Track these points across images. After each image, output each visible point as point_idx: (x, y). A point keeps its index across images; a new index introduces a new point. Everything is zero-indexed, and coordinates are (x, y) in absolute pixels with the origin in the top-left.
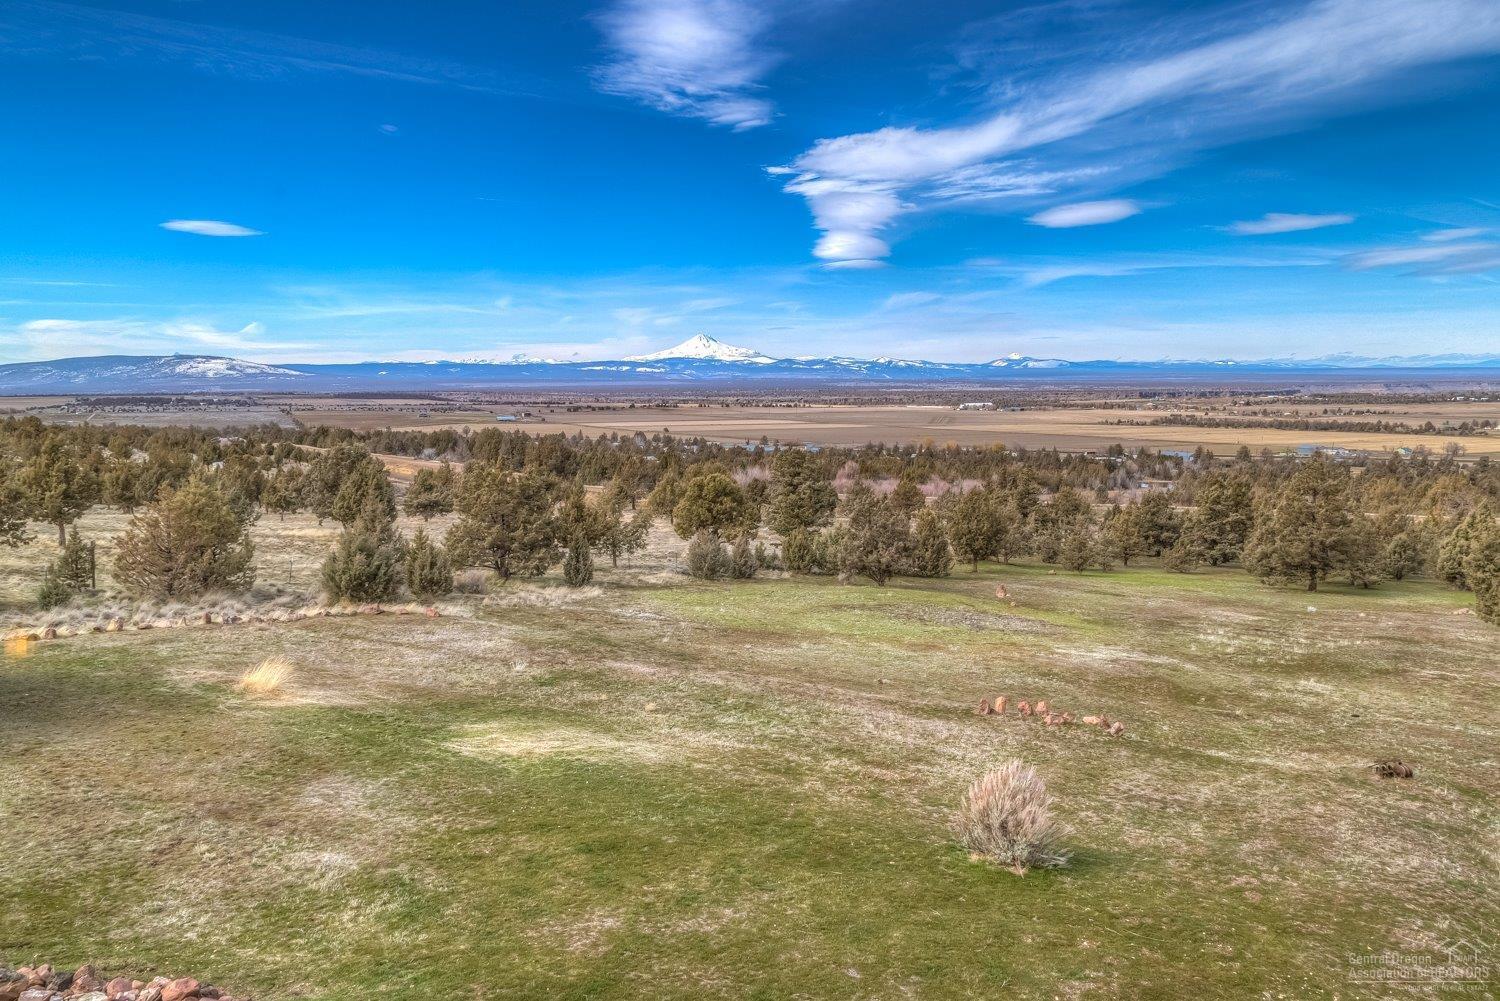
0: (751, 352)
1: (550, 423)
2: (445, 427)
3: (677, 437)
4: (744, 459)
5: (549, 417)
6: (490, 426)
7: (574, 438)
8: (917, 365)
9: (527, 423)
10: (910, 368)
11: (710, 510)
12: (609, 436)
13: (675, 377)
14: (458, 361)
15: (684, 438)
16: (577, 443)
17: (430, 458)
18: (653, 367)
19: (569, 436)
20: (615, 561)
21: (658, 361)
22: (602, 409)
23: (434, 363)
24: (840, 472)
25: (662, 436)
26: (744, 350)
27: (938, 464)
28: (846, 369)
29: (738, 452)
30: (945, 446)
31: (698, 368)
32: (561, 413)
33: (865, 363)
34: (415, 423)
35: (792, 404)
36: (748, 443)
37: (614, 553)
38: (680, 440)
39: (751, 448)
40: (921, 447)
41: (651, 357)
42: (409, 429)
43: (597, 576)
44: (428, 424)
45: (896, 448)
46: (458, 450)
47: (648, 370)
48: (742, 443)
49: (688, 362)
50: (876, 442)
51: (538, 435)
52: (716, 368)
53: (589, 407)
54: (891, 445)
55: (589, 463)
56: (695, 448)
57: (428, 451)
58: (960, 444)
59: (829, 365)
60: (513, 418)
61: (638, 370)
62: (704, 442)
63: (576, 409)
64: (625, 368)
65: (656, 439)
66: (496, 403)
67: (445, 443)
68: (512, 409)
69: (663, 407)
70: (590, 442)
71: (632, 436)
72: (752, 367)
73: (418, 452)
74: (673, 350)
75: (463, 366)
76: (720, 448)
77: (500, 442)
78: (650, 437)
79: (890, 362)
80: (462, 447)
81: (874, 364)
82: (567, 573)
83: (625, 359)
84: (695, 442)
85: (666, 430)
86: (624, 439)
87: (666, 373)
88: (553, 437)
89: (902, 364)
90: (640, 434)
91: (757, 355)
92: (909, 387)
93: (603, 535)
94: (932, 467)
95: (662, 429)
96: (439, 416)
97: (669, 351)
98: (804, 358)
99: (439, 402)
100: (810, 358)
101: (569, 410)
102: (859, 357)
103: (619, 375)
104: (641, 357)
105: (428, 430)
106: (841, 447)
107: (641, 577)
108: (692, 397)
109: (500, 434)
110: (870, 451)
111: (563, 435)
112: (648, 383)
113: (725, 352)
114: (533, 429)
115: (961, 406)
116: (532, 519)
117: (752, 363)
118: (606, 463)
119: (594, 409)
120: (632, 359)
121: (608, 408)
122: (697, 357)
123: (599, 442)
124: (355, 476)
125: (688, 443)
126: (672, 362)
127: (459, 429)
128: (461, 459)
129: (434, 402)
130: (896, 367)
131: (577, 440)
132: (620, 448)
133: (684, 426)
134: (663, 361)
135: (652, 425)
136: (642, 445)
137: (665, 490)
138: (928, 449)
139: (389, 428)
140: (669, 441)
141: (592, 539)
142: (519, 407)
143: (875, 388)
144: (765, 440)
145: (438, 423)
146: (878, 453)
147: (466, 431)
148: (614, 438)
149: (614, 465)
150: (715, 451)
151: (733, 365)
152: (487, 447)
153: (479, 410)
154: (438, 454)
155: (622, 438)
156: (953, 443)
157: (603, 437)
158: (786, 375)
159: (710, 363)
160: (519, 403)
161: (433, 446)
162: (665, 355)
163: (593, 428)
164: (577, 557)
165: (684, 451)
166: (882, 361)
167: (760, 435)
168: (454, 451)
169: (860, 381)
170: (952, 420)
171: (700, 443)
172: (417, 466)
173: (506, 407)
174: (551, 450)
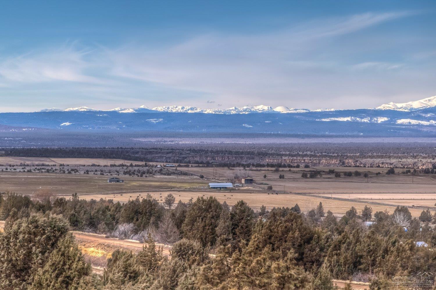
1: (279, 193)
2: (143, 196)
5: (278, 185)
6: (207, 196)
7: (312, 214)
12: (359, 211)
16: (317, 220)
17: (125, 235)
19: (304, 210)
23: (131, 111)
32: (294, 180)
34: (104, 190)
41: (417, 105)
42: (97, 198)
44: (121, 191)
46: (163, 226)
47: (413, 122)
51: (263, 208)
53: (331, 172)
55: (337, 247)
57: (123, 227)
60: (229, 185)
61: (400, 121)
63: (315, 175)
64: (381, 120)
65: (425, 218)
66: (208, 165)
68: (228, 172)
70: (335, 219)
71: (391, 211)
73: (111, 228)
75: (167, 116)
77: (218, 217)
78: (416, 215)
86: (381, 217)
88: (284, 212)
90: (403, 210)
96: (136, 181)
99: (135, 163)
101: (304, 176)
104: (404, 105)
105: (124, 199)
109: (218, 206)
111: (296, 209)
112: (413, 141)
119: (338, 175)
123: (346, 220)
124: (55, 257)
127: (161, 199)
128: (166, 239)
129: (128, 163)
131: (316, 216)
132: (376, 229)
136: (405, 226)
139: (75, 195)
142: (239, 171)
145: (133, 190)
147: (170, 201)
148: (366, 215)
149: (372, 252)
152: (199, 224)
153: (185, 174)
154: (136, 231)
155: (377, 215)
157: (352, 213)
160: (239, 165)
161: (129, 220)
168: (157, 227)
172: (114, 247)
173: (220, 171)
174: (287, 230)
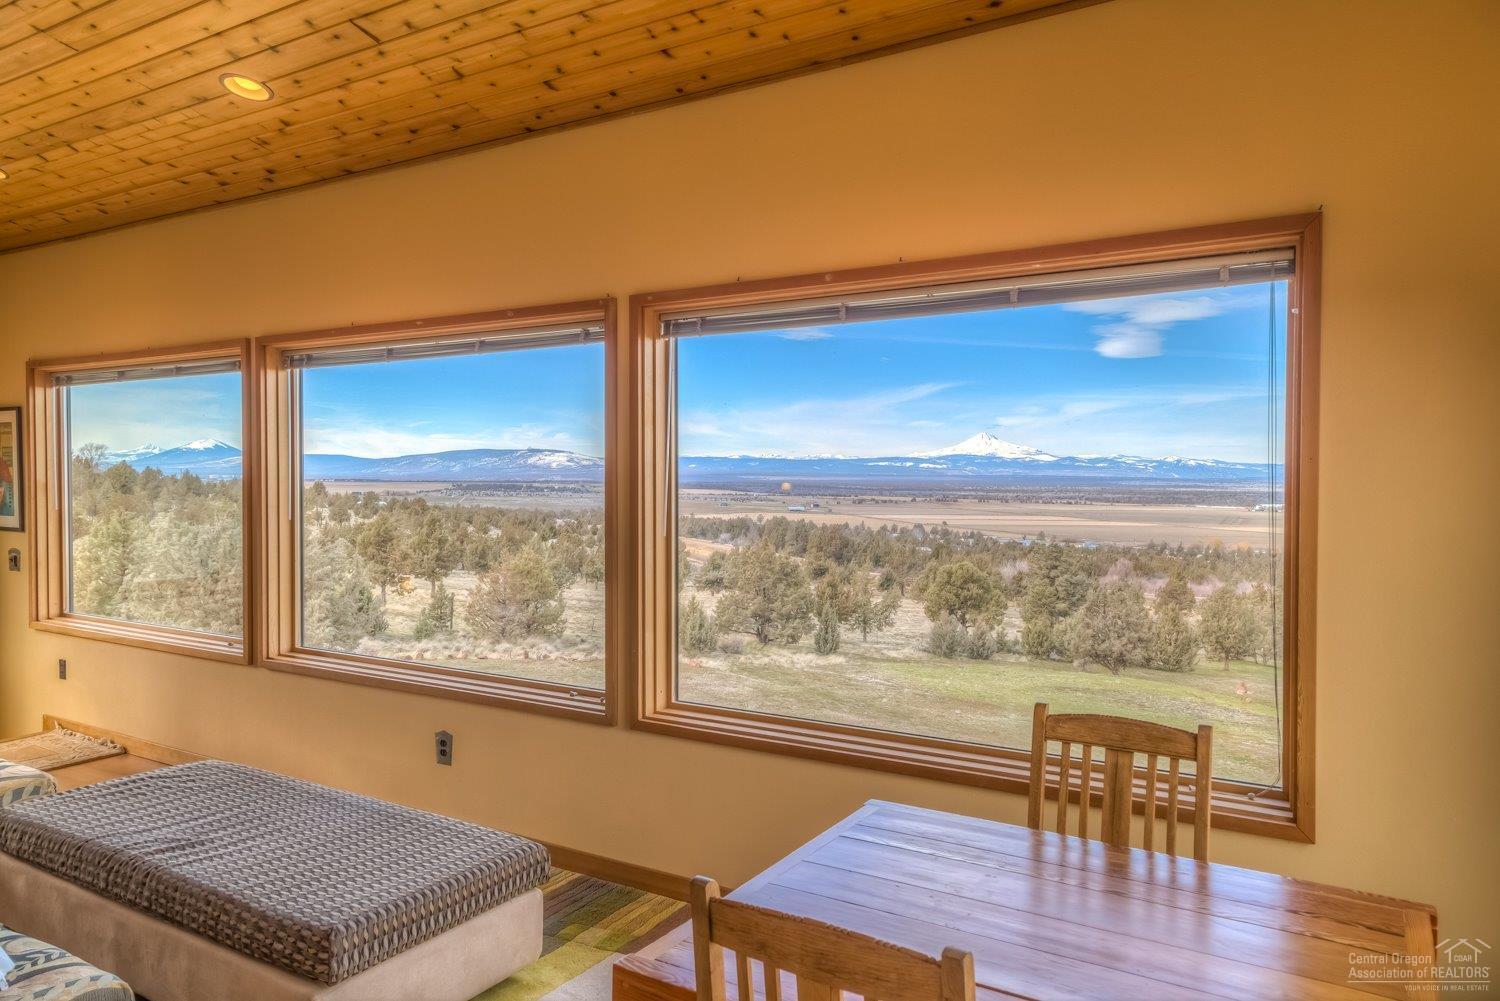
0: (1033, 450)
1: (836, 514)
2: (742, 515)
3: (955, 530)
4: (1017, 553)
5: (835, 509)
6: (779, 515)
7: (857, 528)
8: (1209, 464)
9: (816, 513)
10: (1201, 467)
11: (957, 596)
12: (889, 528)
13: (956, 473)
14: (757, 456)
15: (961, 531)
17: (724, 541)
18: (934, 463)
19: (852, 526)
20: (865, 637)
21: (940, 458)
22: (885, 502)
23: (737, 457)
24: (1112, 569)
25: (939, 528)
26: (1025, 448)
27: (1220, 565)
28: (1131, 467)
29: (1012, 545)
30: (1235, 547)
31: (979, 465)
32: (847, 505)
33: (1152, 462)
34: (717, 511)
35: (1073, 502)
36: (1024, 539)
37: (865, 629)
38: (957, 535)
39: (1027, 543)
40: (1208, 548)
41: (934, 454)
42: (711, 516)
43: (843, 648)
44: (728, 512)
45: (1180, 549)
46: (750, 535)
47: (931, 466)
48: (1018, 538)
49: (970, 459)
50: (1158, 541)
52: (996, 465)
53: (873, 500)
54: (1175, 545)
56: (971, 541)
57: (724, 536)
58: (1253, 546)
59: (1113, 463)
60: (802, 508)
61: (922, 465)
62: (980, 536)
63: (861, 502)
64: (909, 464)
65: (934, 532)
67: (737, 529)
68: (801, 499)
69: (944, 500)
70: (870, 532)
71: (911, 527)
72: (1033, 465)
73: (715, 537)
74: (956, 447)
75: (762, 461)
76: (995, 542)
77: (787, 529)
78: (928, 529)
79: (1179, 461)
80: (753, 533)
81: (1161, 464)
82: (817, 643)
83: (911, 456)
84: (972, 535)
85: (945, 523)
86: (903, 531)
87: (948, 469)
89: (1192, 463)
90: (919, 526)
91: (1039, 452)
92: (1199, 487)
93: (854, 612)
94: (1214, 568)
95: (941, 522)
96: (739, 505)
97: (952, 448)
98: (1087, 456)
99: (738, 492)
100: (1093, 456)
101: (854, 502)
102: (1144, 456)
103: (901, 471)
104: (925, 454)
105: (726, 517)
106: (1121, 545)
107: (885, 652)
108: (972, 493)
109: (788, 523)
110: (1150, 550)
111: (846, 526)
112: (929, 478)
113: (1006, 450)
114: (819, 519)
115: (1257, 507)
116: (789, 593)
117: (1033, 461)
118: (880, 552)
119: (877, 502)
120: (916, 455)
121: (891, 501)
122: (979, 454)
123: (878, 533)
125: (965, 536)
126: (954, 459)
127: (754, 517)
129: (734, 493)
130: (1186, 467)
131: (858, 530)
132: (898, 539)
133: (963, 519)
134: (945, 457)
135: (928, 517)
136: (920, 537)
137: (928, 577)
138: (1215, 550)
140: (946, 533)
141: (843, 616)
142: (809, 499)
143: (1161, 486)
144: (1041, 536)
145: (735, 511)
146: (1160, 552)
147: (760, 519)
148: (894, 529)
150: (990, 545)
151: (1015, 462)
152: (774, 534)
153: (773, 501)
154: (730, 539)
155: (901, 529)
156: (1244, 545)
157: (884, 528)
158: (1067, 473)
159: (991, 460)
160: (810, 495)
161: (728, 531)
162: (948, 451)
163: (873, 518)
164: (826, 629)
165: (959, 543)
166: (1170, 460)
167: (1039, 530)
168: (746, 536)
169: (1147, 479)
170: (1246, 521)
171: (977, 537)
172: (713, 549)
173: (796, 498)
174: (832, 539)
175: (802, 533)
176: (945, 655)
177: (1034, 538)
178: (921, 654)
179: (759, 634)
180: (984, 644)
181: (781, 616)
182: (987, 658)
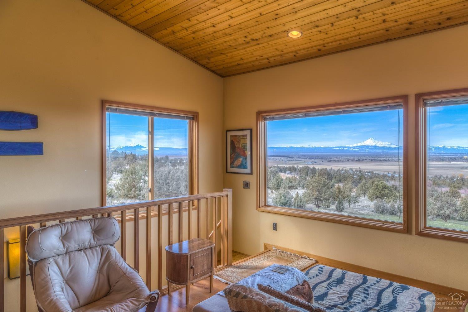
0: (390, 144)
1: (322, 165)
2: (291, 166)
3: (363, 170)
4: (388, 178)
5: (322, 163)
6: (306, 165)
7: (330, 169)
8: (456, 148)
9: (315, 165)
10: (453, 149)
11: (380, 193)
12: (341, 169)
13: (363, 151)
14: (295, 146)
15: (366, 171)
16: (331, 171)
17: (288, 174)
18: (355, 148)
19: (328, 169)
20: (349, 206)
21: (357, 147)
22: (338, 161)
23: (289, 147)
25: (358, 170)
27: (466, 183)
29: (384, 176)
31: (370, 149)
32: (326, 162)
33: (434, 147)
34: (283, 164)
36: (388, 173)
37: (349, 204)
38: (364, 172)
39: (390, 175)
40: (458, 177)
41: (354, 145)
42: (282, 166)
43: (345, 210)
44: (287, 164)
45: (447, 177)
46: (296, 172)
47: (354, 149)
48: (386, 173)
49: (367, 147)
50: (439, 175)
51: (319, 168)
52: (377, 149)
53: (334, 160)
54: (445, 176)
55: (336, 177)
56: (370, 174)
57: (288, 172)
60: (311, 163)
61: (350, 149)
63: (330, 161)
64: (346, 149)
65: (356, 171)
66: (306, 159)
67: (292, 170)
68: (311, 160)
69: (359, 161)
70: (335, 171)
71: (348, 169)
73: (285, 172)
74: (362, 143)
75: (297, 148)
76: (378, 174)
77: (309, 170)
78: (354, 170)
79: (444, 147)
80: (297, 171)
81: (437, 148)
82: (337, 208)
83: (346, 146)
84: (370, 172)
85: (360, 168)
86: (346, 171)
87: (359, 150)
88: (323, 169)
89: (449, 147)
90: (351, 169)
91: (392, 144)
92: (452, 156)
93: (346, 198)
94: (463, 184)
95: (358, 168)
96: (290, 162)
97: (361, 143)
99: (290, 158)
101: (328, 161)
103: (344, 151)
104: (351, 145)
105: (288, 166)
107: (359, 211)
108: (369, 158)
109: (309, 168)
110: (436, 178)
111: (326, 168)
112: (353, 153)
113: (380, 144)
117: (390, 147)
118: (341, 177)
119: (336, 161)
120: (348, 146)
121: (340, 161)
122: (370, 145)
123: (338, 171)
125: (367, 172)
126: (362, 147)
127: (296, 166)
128: (297, 175)
129: (288, 158)
130: (447, 149)
132: (345, 173)
133: (366, 167)
134: (359, 146)
135: (355, 166)
136: (352, 173)
137: (362, 186)
138: (461, 178)
139: (277, 165)
140: (361, 172)
141: (344, 198)
142: (313, 160)
143: (438, 156)
144: (395, 172)
145: (290, 164)
146: (440, 178)
147: (298, 167)
148: (342, 170)
149: (343, 178)
150: (377, 175)
151: (383, 148)
152: (305, 171)
153: (301, 161)
154: (290, 173)
155: (345, 170)
157: (339, 170)
159: (375, 147)
160: (313, 159)
161: (289, 170)
162: (359, 144)
163: (335, 167)
164: (340, 203)
165: (366, 175)
166: (441, 147)
167: (393, 170)
168: (295, 172)
171: (372, 173)
172: (286, 176)
173: (309, 160)
174: (324, 173)
175: (314, 171)
176: (381, 213)
177: (392, 173)
178: (372, 213)
179: (316, 205)
180: (394, 210)
181: (324, 199)
182: (395, 214)
